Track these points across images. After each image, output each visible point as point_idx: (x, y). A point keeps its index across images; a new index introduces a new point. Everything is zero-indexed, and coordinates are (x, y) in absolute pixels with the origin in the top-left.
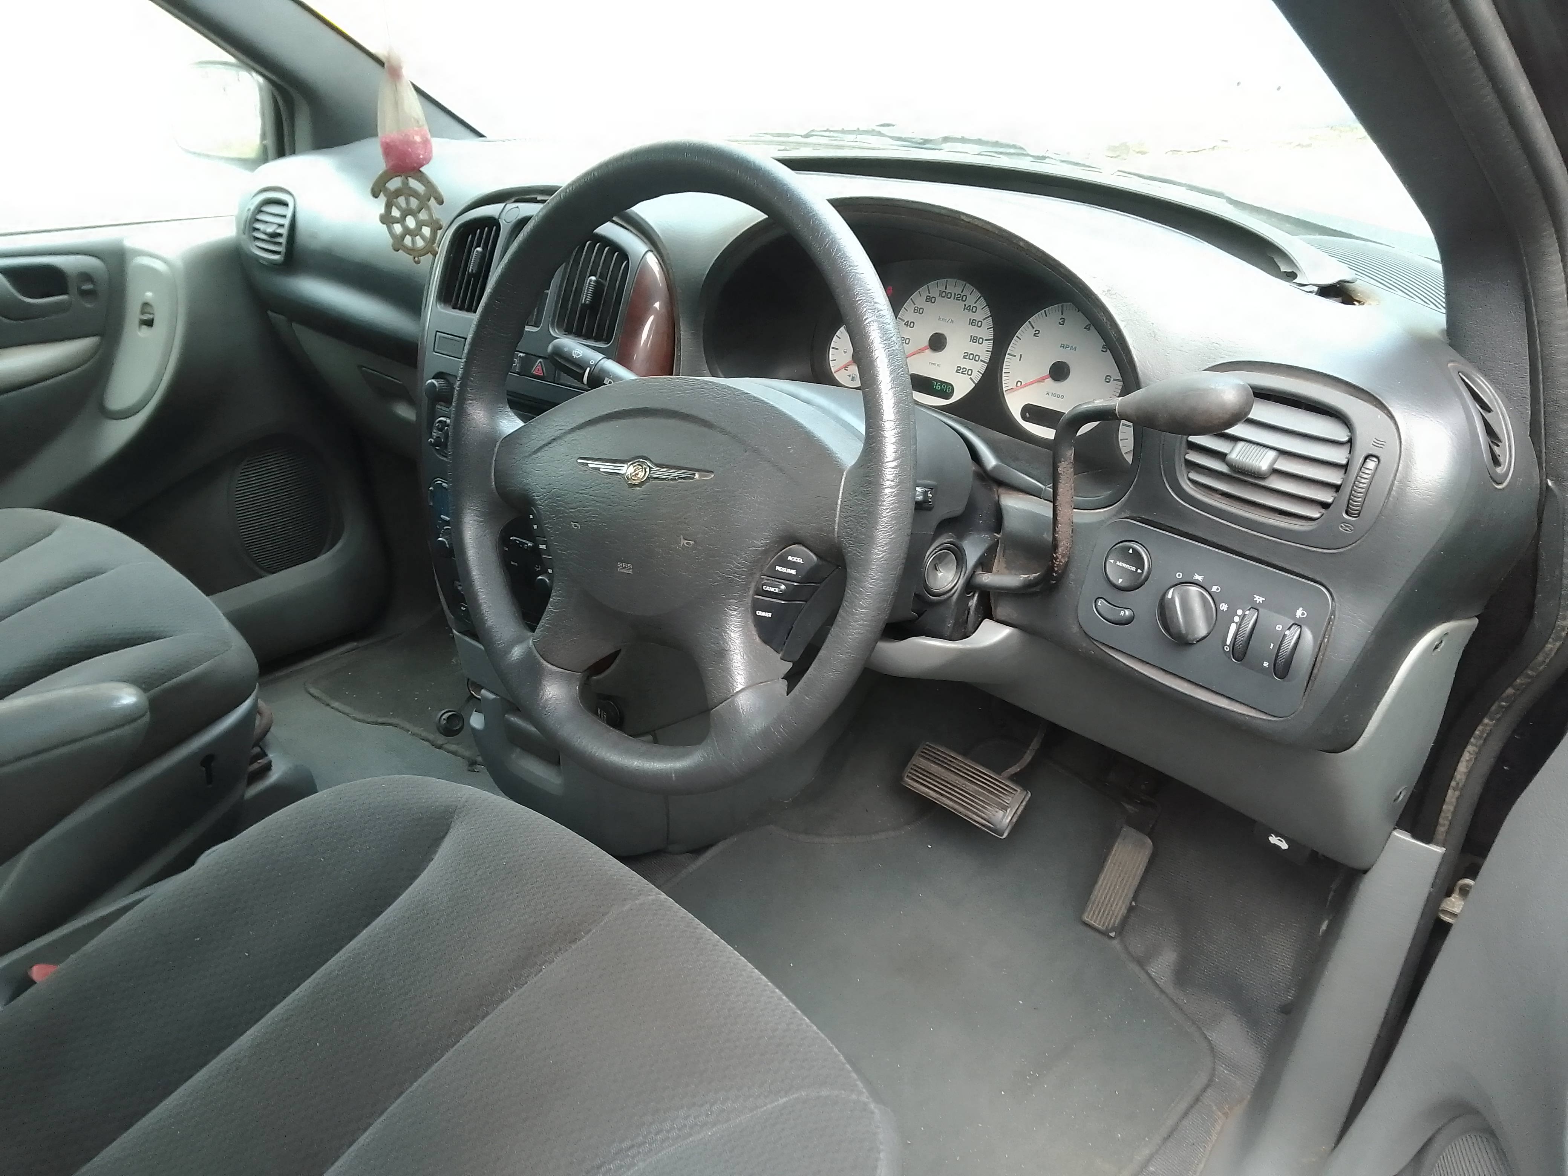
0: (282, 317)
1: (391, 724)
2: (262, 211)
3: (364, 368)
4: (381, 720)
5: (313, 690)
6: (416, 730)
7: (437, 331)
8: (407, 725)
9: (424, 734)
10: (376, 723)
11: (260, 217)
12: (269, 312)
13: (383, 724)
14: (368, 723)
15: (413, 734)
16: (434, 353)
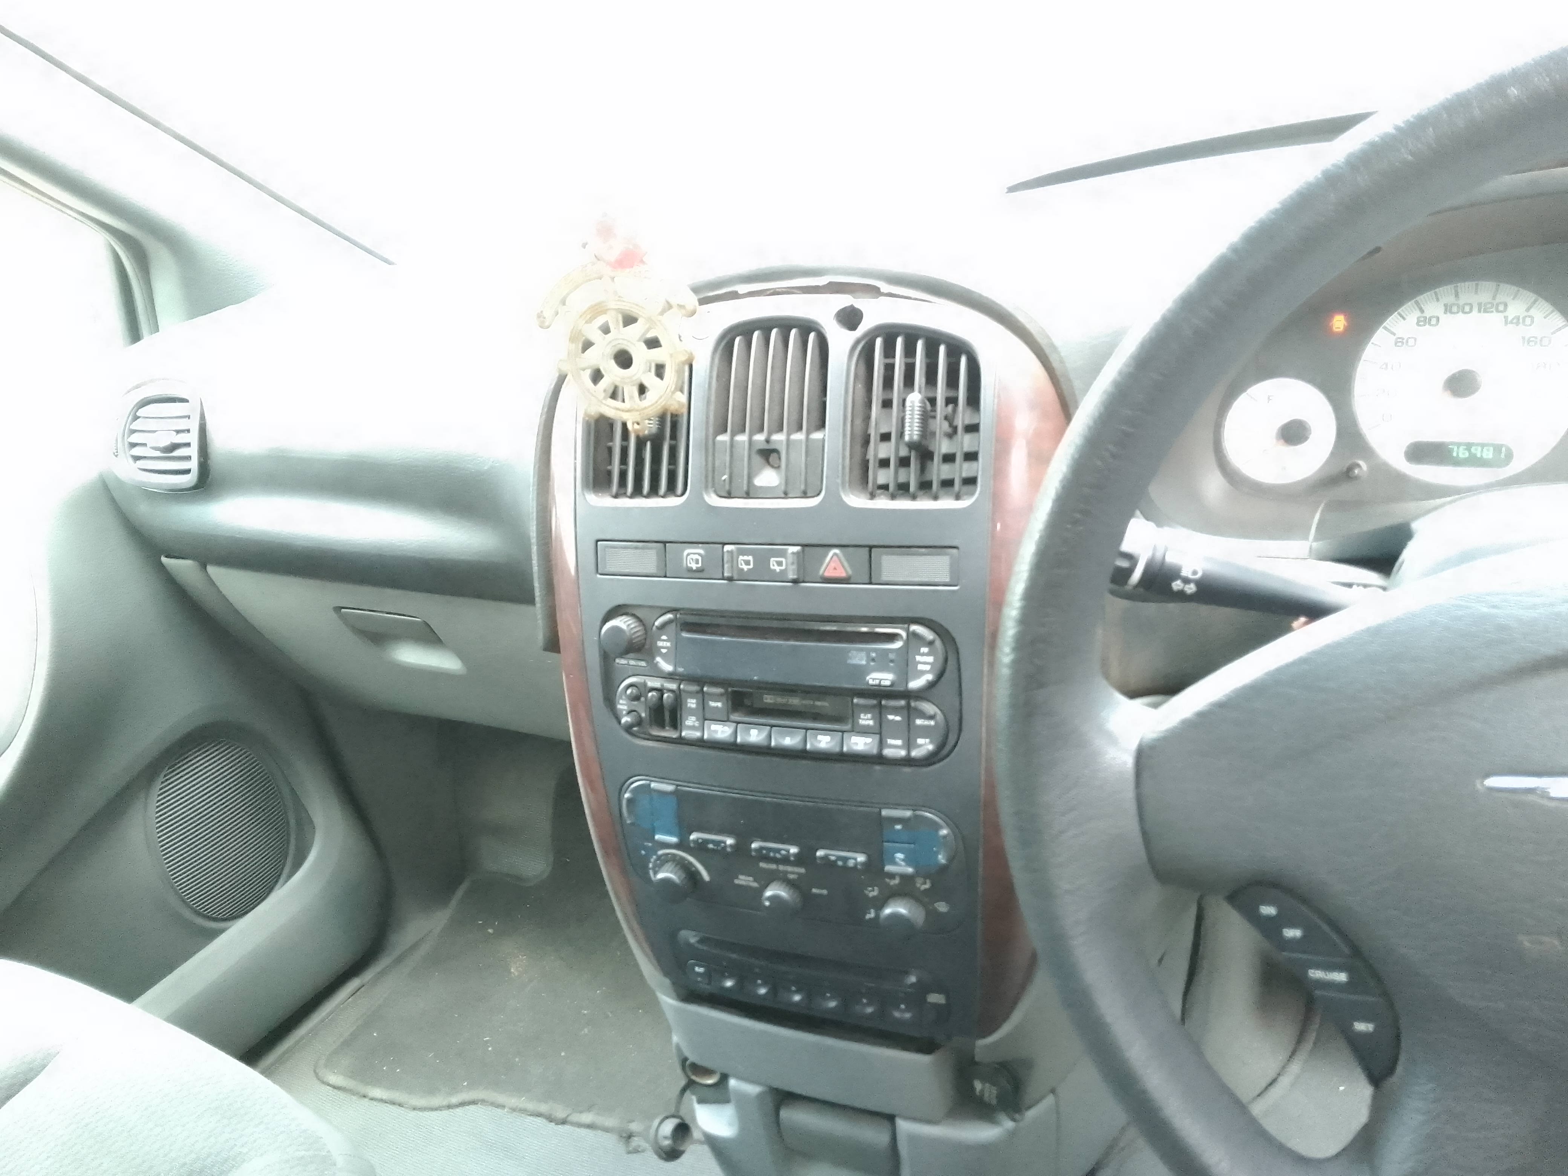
0: (188, 563)
1: (474, 1102)
2: (139, 417)
3: (343, 610)
4: (454, 1100)
5: (334, 1079)
6: (513, 1101)
7: (598, 541)
8: (501, 1098)
9: (531, 1106)
10: (449, 1107)
11: (136, 426)
12: (164, 560)
13: (462, 1104)
14: (436, 1109)
15: (513, 1110)
16: (599, 576)
